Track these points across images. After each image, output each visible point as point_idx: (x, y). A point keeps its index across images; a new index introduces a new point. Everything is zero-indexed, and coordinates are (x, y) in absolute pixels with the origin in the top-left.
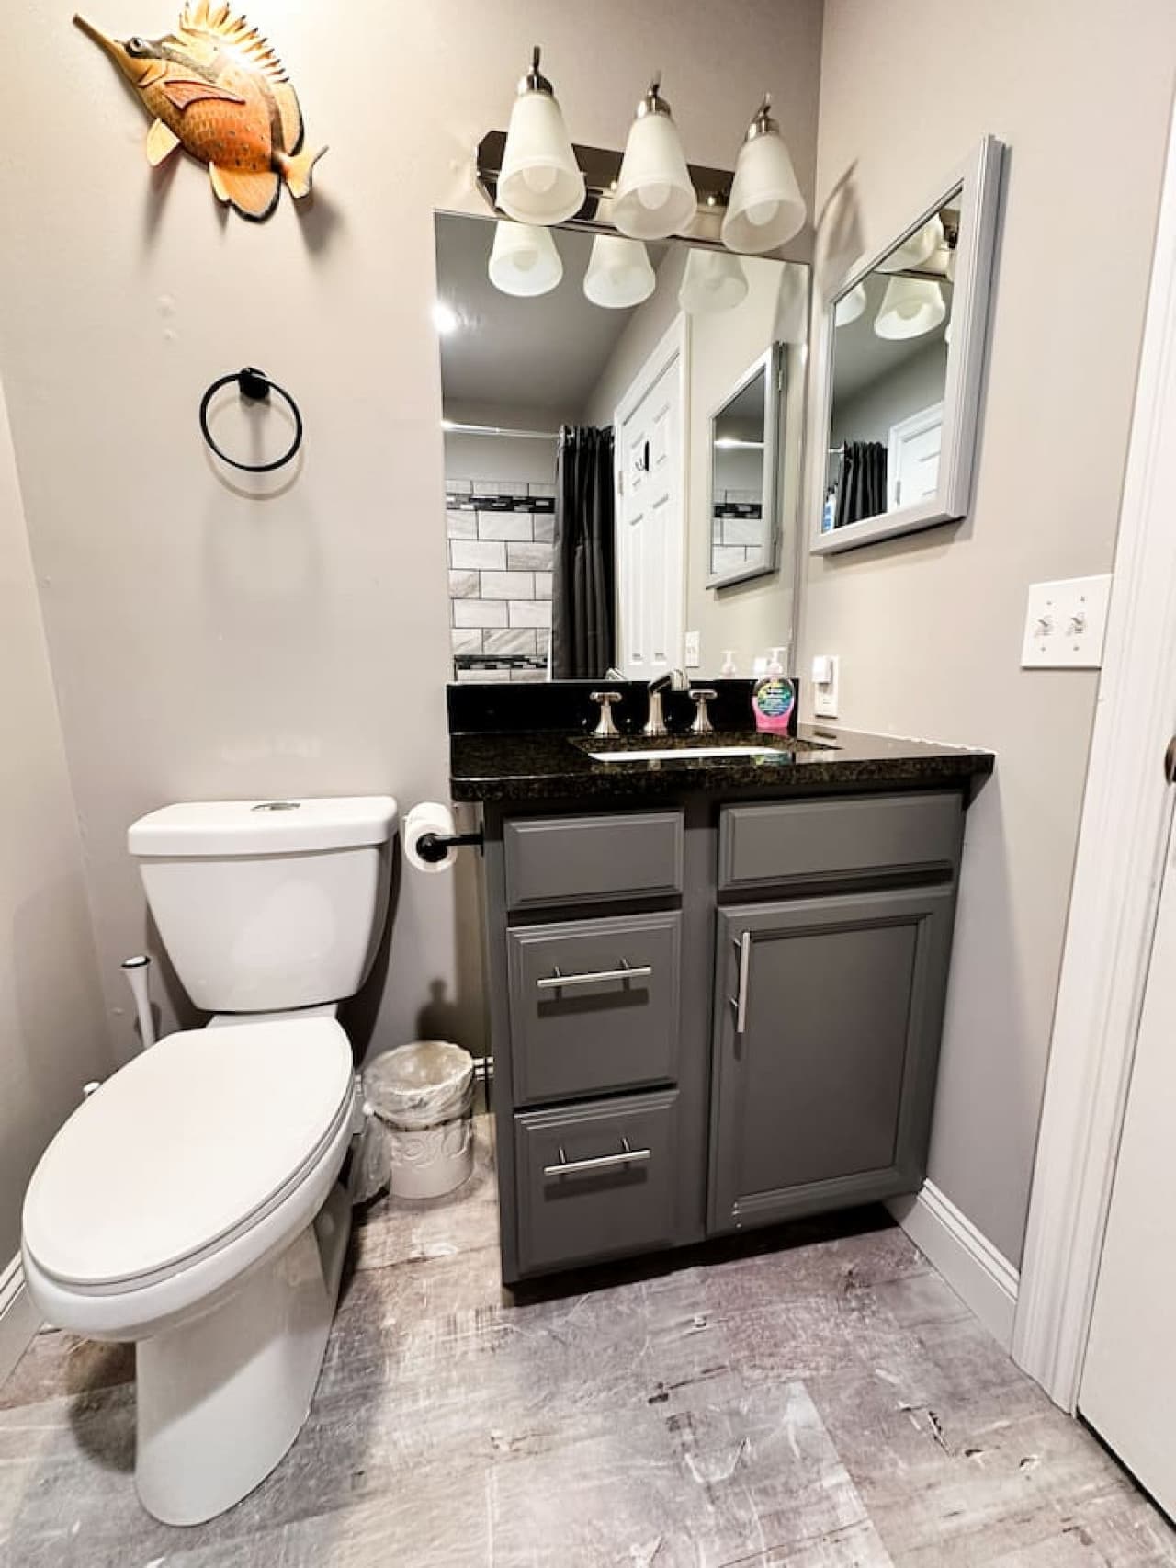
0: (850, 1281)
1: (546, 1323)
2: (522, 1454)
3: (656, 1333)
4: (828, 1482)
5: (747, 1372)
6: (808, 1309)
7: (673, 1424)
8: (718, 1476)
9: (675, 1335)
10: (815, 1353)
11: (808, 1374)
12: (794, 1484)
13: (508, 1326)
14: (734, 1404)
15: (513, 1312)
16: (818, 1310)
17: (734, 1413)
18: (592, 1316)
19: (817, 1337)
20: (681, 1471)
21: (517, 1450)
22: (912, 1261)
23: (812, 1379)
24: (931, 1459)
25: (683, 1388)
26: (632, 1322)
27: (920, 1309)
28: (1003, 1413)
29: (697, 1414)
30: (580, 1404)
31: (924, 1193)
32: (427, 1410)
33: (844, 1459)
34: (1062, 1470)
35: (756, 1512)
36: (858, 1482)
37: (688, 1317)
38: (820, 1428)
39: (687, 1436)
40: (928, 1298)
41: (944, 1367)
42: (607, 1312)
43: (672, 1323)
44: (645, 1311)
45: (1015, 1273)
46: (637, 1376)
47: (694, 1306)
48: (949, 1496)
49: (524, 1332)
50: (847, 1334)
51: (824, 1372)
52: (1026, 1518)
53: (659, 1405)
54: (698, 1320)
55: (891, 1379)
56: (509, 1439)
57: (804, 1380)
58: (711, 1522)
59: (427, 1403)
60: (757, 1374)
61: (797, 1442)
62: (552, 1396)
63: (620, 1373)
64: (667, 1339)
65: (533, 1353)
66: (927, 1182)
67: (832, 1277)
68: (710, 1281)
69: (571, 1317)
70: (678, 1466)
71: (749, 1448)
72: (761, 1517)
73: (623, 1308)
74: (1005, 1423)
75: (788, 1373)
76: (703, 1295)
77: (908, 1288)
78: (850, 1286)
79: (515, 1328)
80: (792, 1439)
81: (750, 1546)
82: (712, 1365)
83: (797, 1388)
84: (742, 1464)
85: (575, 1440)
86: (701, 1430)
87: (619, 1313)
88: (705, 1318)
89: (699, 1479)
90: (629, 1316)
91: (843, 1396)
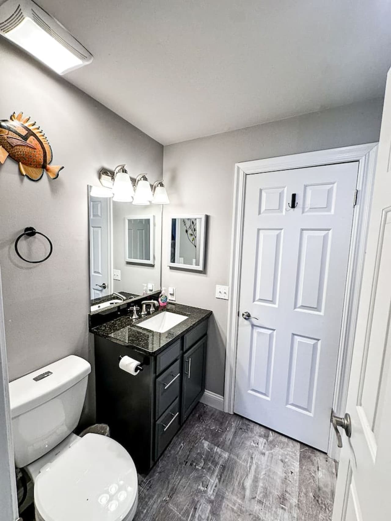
0: (199, 418)
1: (156, 472)
2: (172, 496)
3: (177, 454)
4: (215, 450)
5: (195, 446)
6: (197, 427)
7: (191, 465)
8: (202, 465)
9: (181, 451)
10: (202, 434)
11: (203, 438)
12: (212, 455)
13: (149, 480)
14: (197, 453)
15: (148, 477)
16: (198, 426)
17: (198, 454)
18: (164, 462)
19: (201, 431)
20: (197, 470)
21: (171, 496)
22: (205, 407)
23: (204, 438)
24: (223, 435)
25: (189, 457)
26: (172, 456)
27: (210, 414)
28: (227, 420)
29: (193, 459)
30: (175, 478)
31: (205, 393)
32: (147, 511)
33: (215, 445)
34: (235, 422)
35: (210, 464)
36: (218, 447)
37: (180, 446)
38: (210, 444)
39: (194, 464)
40: (210, 411)
41: (218, 420)
42: (166, 459)
43: (179, 449)
44: (173, 452)
45: (223, 397)
46: (180, 463)
47: (180, 443)
48: (228, 437)
49: (153, 478)
50: (204, 426)
51: (205, 435)
52: (236, 432)
53: (187, 464)
54: (182, 445)
55: (213, 428)
56: (167, 497)
57: (204, 439)
58: (206, 472)
59: (146, 510)
60: (197, 444)
61: (209, 449)
62: (169, 482)
63: (177, 466)
64: (180, 453)
65: (159, 479)
66: (205, 390)
67: (196, 419)
68: (179, 436)
69: (160, 466)
70: (196, 470)
71: (203, 456)
72: (211, 464)
73: (169, 455)
74: (227, 422)
75: (201, 440)
76: (179, 440)
77: (207, 412)
78: (200, 418)
79: (151, 479)
80: (207, 449)
81: (212, 469)
82: (190, 450)
83: (203, 441)
84: (204, 459)
85: (179, 484)
86: (196, 461)
87: (168, 457)
88: (183, 443)
89: (200, 468)
90: (171, 455)
91: (210, 436)
